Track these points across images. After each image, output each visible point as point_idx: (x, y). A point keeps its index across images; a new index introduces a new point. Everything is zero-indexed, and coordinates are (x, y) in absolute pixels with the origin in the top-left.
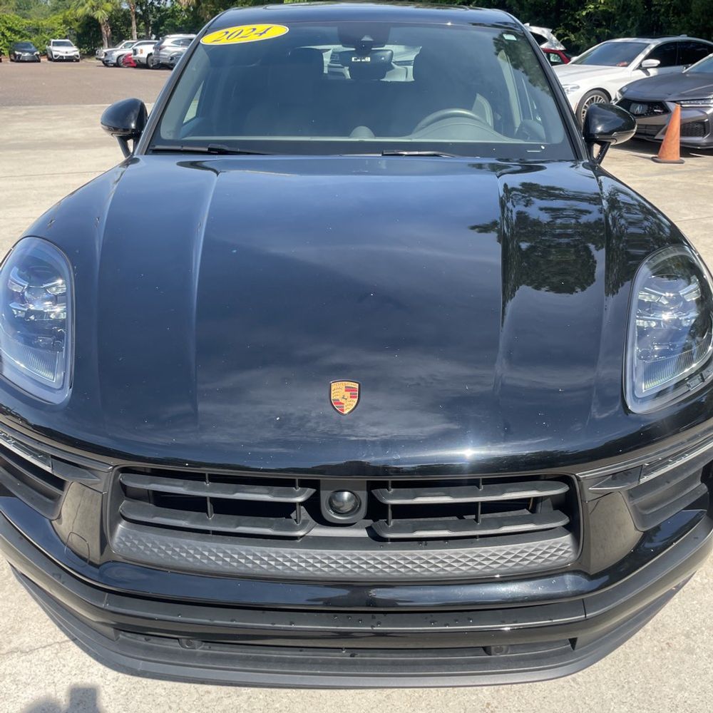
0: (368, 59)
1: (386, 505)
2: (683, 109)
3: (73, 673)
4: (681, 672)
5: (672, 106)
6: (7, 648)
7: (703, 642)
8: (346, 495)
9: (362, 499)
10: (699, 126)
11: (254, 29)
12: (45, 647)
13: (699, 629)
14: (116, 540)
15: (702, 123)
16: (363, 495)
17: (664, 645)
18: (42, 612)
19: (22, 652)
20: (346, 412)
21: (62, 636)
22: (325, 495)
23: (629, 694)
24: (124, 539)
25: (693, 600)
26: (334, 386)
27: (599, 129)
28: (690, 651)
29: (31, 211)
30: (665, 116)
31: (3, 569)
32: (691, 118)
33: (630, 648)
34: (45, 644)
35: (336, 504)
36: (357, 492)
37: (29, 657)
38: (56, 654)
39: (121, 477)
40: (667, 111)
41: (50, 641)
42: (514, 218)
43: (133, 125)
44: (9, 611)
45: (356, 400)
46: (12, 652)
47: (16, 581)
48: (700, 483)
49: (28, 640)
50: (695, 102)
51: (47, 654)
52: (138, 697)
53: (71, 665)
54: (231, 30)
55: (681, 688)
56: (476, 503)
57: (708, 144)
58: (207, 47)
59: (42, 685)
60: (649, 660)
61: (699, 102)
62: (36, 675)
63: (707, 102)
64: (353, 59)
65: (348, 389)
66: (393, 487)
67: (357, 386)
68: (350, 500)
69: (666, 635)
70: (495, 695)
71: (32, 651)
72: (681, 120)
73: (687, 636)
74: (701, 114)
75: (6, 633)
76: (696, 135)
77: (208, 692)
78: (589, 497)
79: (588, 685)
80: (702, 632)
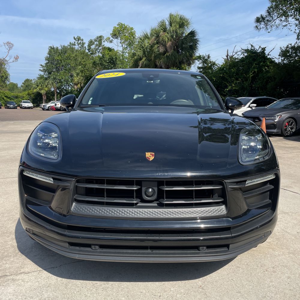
0: (152, 82)
1: (164, 190)
2: (266, 119)
3: (45, 279)
4: (271, 277)
5: (261, 118)
6: (19, 272)
7: (279, 269)
8: (150, 190)
9: (155, 190)
10: (273, 126)
11: (114, 74)
12: (34, 272)
13: (277, 266)
14: (73, 208)
15: (274, 124)
16: (156, 189)
17: (265, 270)
18: (32, 262)
19: (25, 273)
20: (150, 160)
21: (40, 269)
22: (144, 189)
23: (252, 283)
24: (75, 207)
25: (275, 258)
26: (147, 153)
27: (230, 105)
28: (274, 272)
29: (18, 151)
30: (260, 122)
31: (16, 251)
32: (270, 123)
33: (253, 271)
34: (34, 271)
35: (147, 193)
36: (154, 188)
37: (28, 274)
38: (38, 274)
39: (76, 184)
40: (260, 120)
41: (36, 270)
42: (203, 128)
43: (71, 103)
44: (19, 262)
45: (154, 157)
46: (21, 273)
47: (21, 254)
48: (269, 200)
49: (27, 270)
50: (271, 117)
51: (35, 274)
52: (70, 285)
53: (44, 276)
54: (106, 74)
55: (271, 282)
56: (193, 190)
57: (277, 132)
58: (98, 79)
59: (34, 282)
60: (259, 274)
61: (272, 117)
62: (31, 279)
63: (275, 117)
64: (147, 82)
65: (151, 154)
66: (166, 186)
67: (154, 154)
68: (152, 191)
69: (265, 268)
70: (203, 283)
71: (29, 273)
72: (266, 124)
73: (273, 268)
74: (273, 121)
75: (19, 268)
76: (272, 129)
77: (97, 283)
78: (229, 190)
79: (237, 281)
80: (279, 267)
